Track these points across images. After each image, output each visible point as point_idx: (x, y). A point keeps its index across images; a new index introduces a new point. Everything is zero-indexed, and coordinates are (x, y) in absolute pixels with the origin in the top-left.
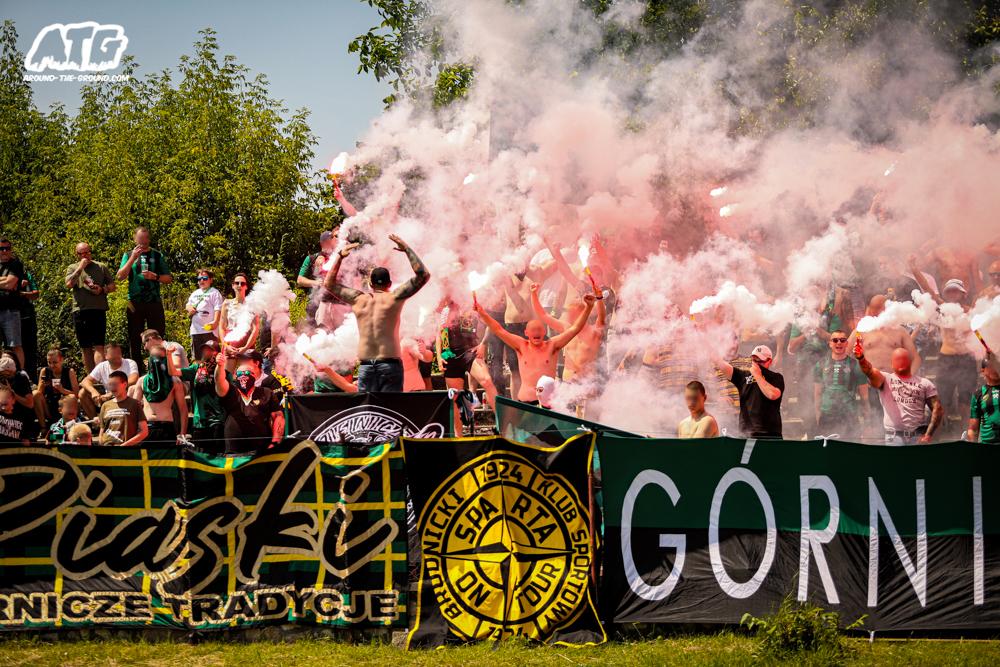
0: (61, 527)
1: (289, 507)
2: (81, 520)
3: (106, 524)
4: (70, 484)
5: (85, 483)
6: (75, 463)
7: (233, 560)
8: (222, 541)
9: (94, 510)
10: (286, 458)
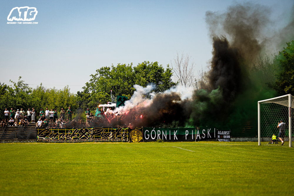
0: (101, 134)
1: (120, 132)
2: (103, 133)
3: (105, 133)
4: (102, 130)
5: (103, 130)
6: (103, 129)
7: (115, 136)
8: (114, 135)
9: (104, 132)
10: (120, 129)
